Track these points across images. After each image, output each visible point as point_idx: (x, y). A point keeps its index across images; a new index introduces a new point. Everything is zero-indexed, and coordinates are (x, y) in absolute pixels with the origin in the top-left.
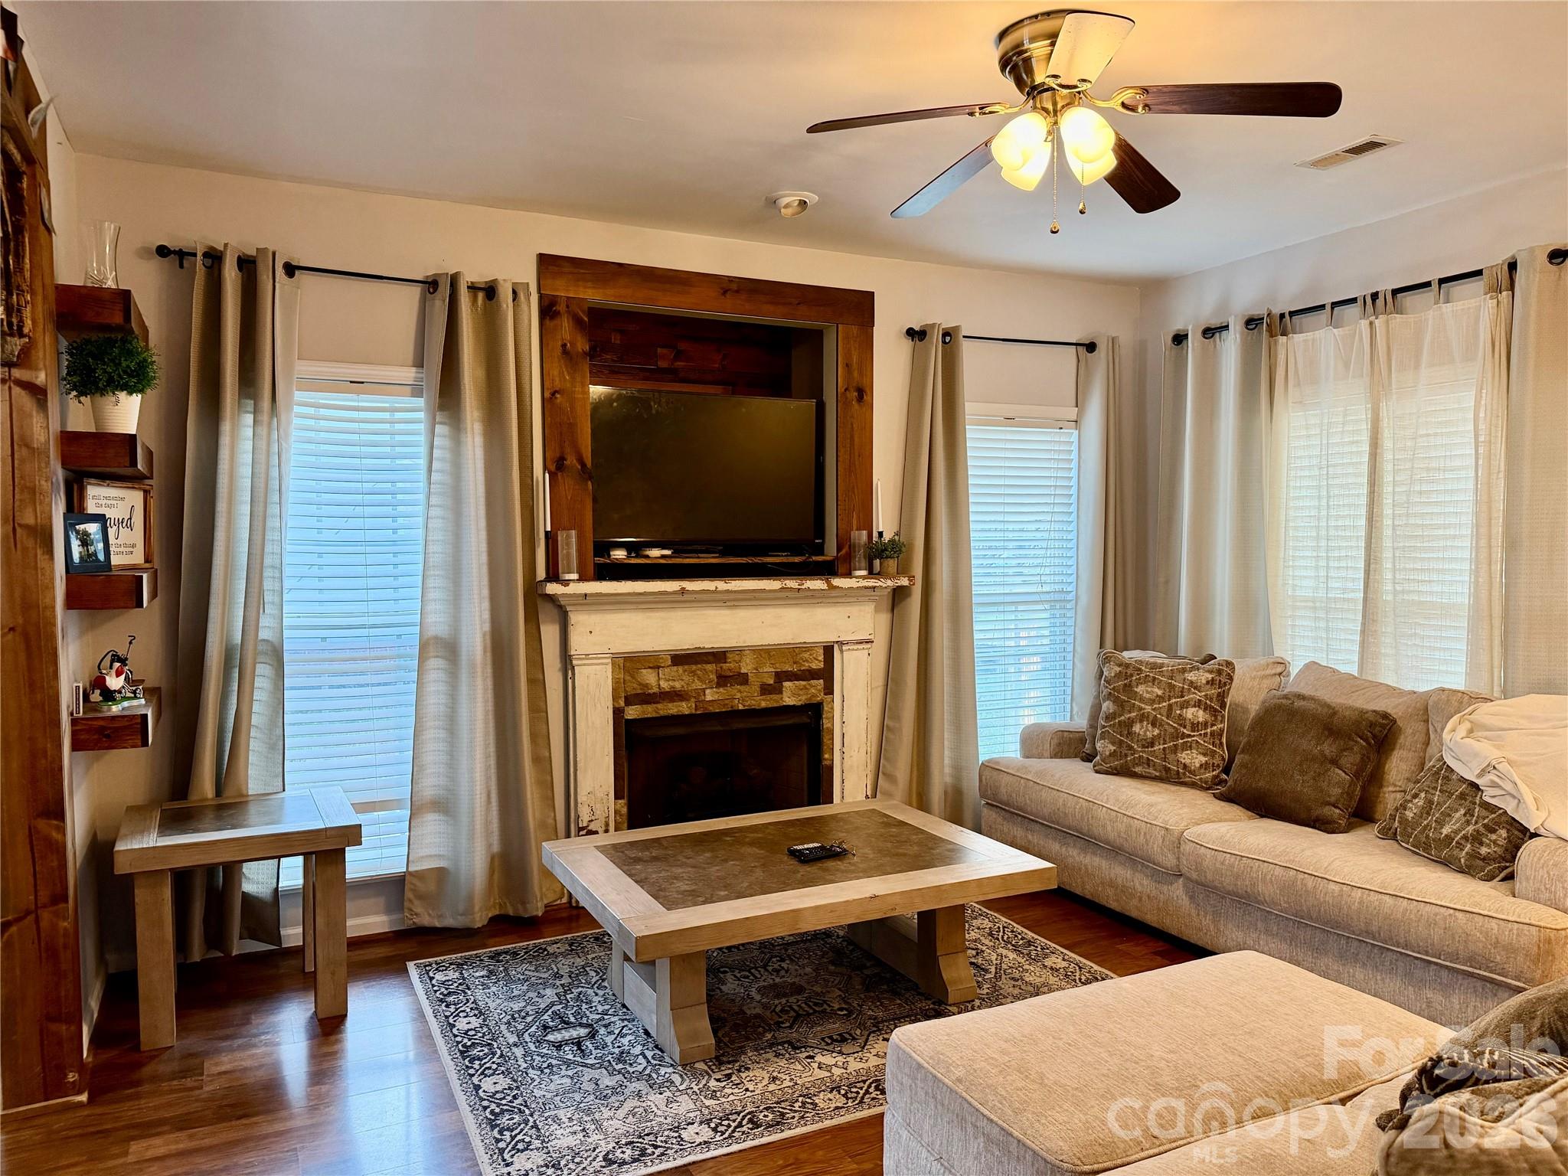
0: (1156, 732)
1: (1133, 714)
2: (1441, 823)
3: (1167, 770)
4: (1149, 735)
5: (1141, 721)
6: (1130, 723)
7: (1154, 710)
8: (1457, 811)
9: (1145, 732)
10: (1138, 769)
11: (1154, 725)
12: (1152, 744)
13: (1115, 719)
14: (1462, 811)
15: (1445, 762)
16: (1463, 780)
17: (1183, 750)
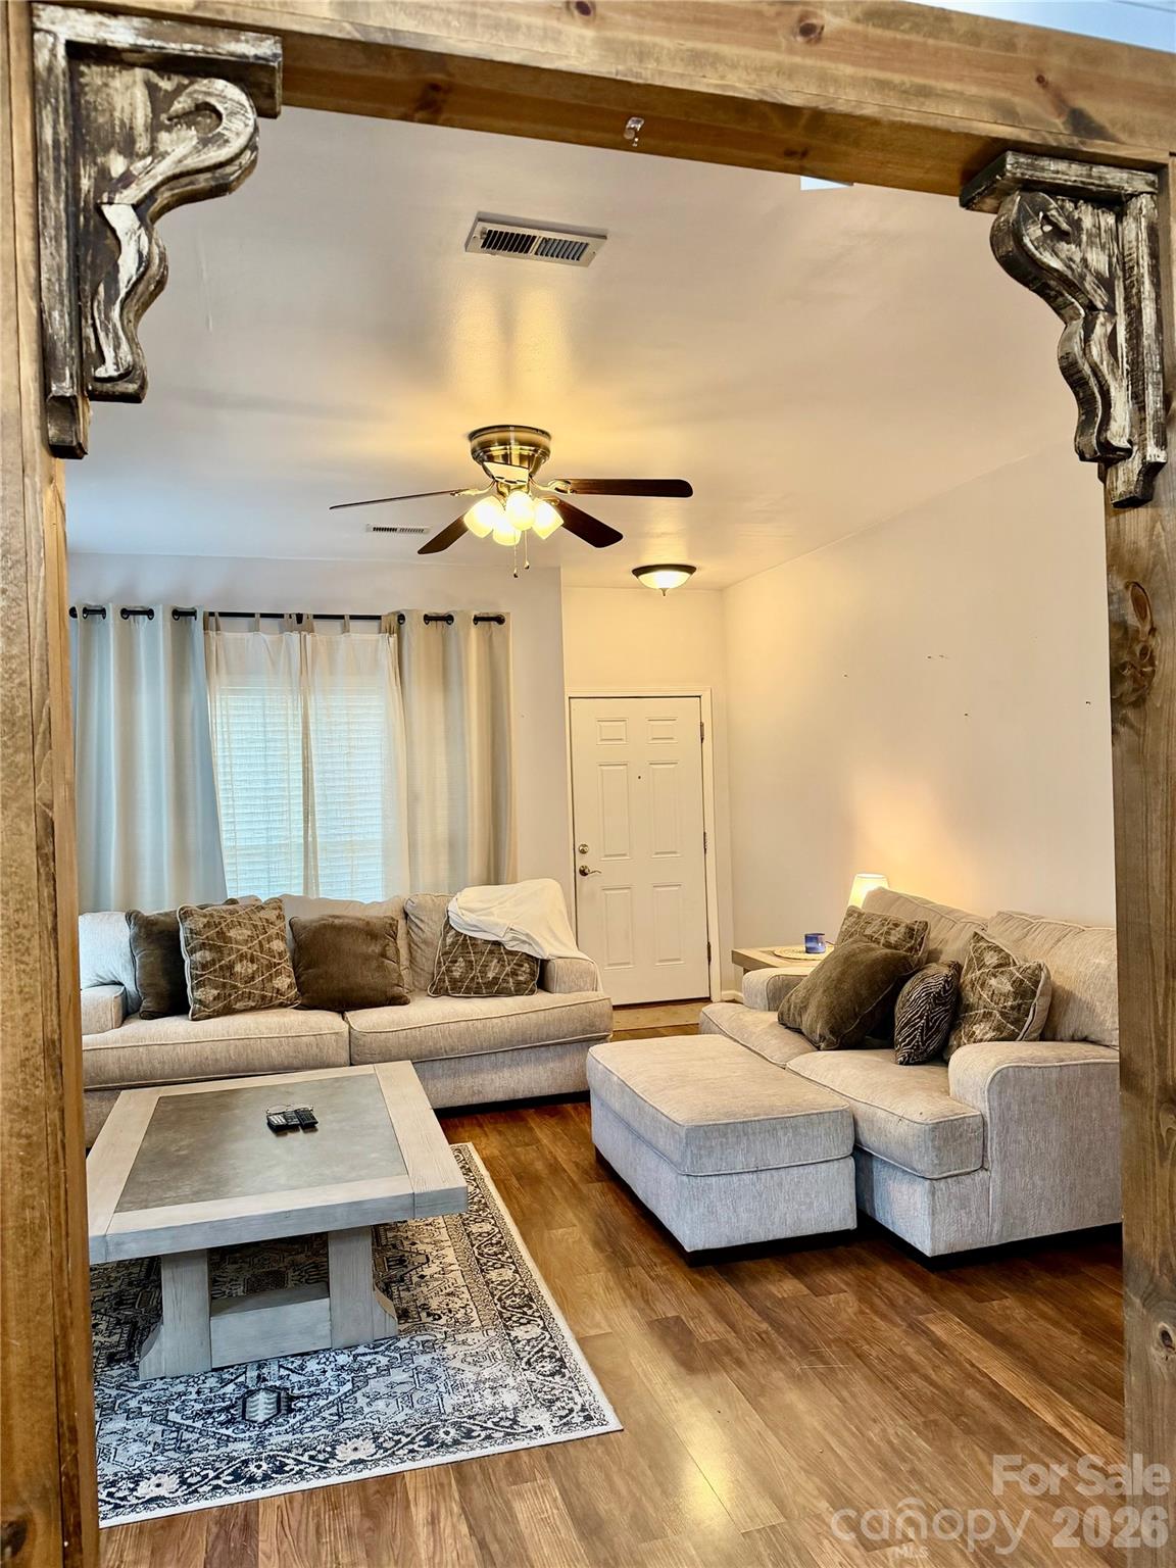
0: (255, 966)
1: (233, 957)
2: (483, 972)
3: (263, 997)
4: (250, 971)
5: (241, 961)
6: (231, 966)
7: (250, 948)
8: (492, 961)
9: (246, 969)
10: (238, 1006)
11: (252, 962)
12: (253, 978)
13: (214, 965)
14: (496, 961)
15: (465, 936)
16: (487, 942)
17: (276, 977)
